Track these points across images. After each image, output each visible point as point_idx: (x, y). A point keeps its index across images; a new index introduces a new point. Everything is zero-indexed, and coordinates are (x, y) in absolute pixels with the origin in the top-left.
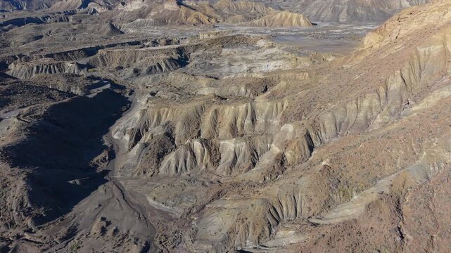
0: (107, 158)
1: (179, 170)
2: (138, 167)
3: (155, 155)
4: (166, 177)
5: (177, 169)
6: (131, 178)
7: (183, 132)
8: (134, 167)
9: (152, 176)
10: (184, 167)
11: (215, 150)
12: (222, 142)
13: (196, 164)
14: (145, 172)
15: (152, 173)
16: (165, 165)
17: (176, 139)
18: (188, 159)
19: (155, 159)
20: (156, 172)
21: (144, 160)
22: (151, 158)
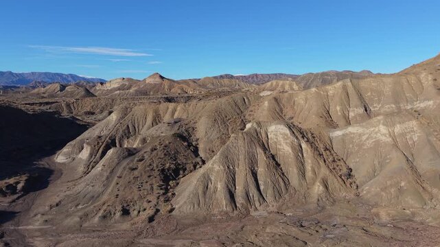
0: (20, 186)
1: (240, 200)
2: (105, 197)
3: (156, 173)
4: (198, 222)
5: (232, 196)
6: (80, 229)
7: (214, 135)
8: (94, 198)
9: (151, 219)
10: (253, 192)
11: (326, 149)
12: (337, 133)
13: (287, 184)
14: (126, 212)
15: (150, 212)
16: (191, 188)
17: (201, 146)
18: (261, 170)
19: (156, 182)
20: (164, 209)
21: (121, 182)
22: (145, 177)
